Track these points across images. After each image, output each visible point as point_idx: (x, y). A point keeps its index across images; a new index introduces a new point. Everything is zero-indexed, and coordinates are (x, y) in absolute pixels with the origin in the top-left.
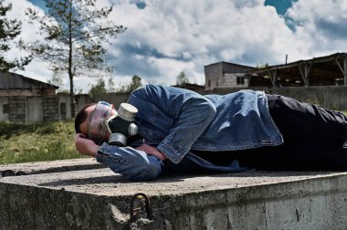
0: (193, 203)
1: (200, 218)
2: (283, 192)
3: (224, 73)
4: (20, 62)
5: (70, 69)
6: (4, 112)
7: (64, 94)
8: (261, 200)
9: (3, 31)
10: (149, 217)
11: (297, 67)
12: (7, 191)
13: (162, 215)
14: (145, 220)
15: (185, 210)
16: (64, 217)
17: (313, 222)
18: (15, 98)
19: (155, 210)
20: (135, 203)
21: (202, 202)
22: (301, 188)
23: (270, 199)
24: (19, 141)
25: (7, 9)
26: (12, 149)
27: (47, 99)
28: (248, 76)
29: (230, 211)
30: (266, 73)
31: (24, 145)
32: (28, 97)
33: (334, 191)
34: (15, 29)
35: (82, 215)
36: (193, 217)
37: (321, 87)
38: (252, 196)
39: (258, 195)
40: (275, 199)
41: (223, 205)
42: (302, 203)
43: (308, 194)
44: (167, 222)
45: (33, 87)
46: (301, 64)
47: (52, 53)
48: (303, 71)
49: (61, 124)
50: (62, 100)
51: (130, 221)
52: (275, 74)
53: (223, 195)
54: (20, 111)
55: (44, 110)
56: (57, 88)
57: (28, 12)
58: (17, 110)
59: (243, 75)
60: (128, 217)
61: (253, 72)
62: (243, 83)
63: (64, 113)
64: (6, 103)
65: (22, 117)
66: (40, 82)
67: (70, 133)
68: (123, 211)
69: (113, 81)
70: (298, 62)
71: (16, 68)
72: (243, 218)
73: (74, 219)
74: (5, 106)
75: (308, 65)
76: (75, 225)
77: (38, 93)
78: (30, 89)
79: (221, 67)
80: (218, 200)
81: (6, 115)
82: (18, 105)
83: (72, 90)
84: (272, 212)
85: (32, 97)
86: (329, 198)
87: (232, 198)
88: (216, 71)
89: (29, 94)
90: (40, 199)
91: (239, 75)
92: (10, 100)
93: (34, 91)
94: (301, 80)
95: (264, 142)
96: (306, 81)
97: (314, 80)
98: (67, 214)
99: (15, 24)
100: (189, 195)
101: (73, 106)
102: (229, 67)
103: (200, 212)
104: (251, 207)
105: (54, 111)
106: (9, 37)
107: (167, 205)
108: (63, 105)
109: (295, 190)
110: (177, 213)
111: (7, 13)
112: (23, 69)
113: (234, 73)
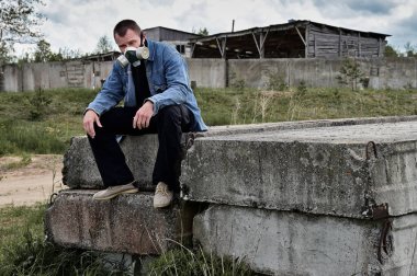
0: (399, 149)
11: (250, 36)
15: (395, 153)
16: (299, 161)
28: (191, 45)
30: (214, 42)
35: (320, 158)
36: (399, 159)
37: (283, 60)
41: (414, 151)
44: (387, 161)
46: (256, 32)
48: (258, 40)
51: (366, 160)
52: (224, 43)
59: (184, 43)
61: (197, 40)
62: (183, 52)
68: (357, 153)
70: (253, 30)
73: (310, 162)
75: (264, 33)
79: (158, 32)
80: (411, 148)
88: (152, 37)
91: (179, 43)
94: (253, 49)
96: (261, 52)
98: (301, 159)
102: (168, 34)
103: (402, 155)
110: (391, 155)
113: (174, 40)
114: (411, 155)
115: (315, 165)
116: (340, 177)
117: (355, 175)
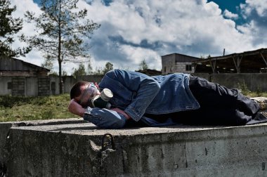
0: (140, 141)
1: (145, 150)
2: (197, 137)
3: (176, 62)
4: (22, 51)
5: (59, 57)
6: (9, 88)
7: (54, 75)
8: (183, 141)
9: (9, 27)
10: (113, 148)
11: (231, 59)
12: (24, 134)
13: (121, 147)
14: (111, 150)
15: (136, 145)
16: (61, 149)
17: (216, 156)
18: (17, 78)
19: (117, 144)
20: (105, 140)
21: (145, 140)
22: (209, 135)
23: (188, 141)
24: (20, 110)
25: (12, 10)
26: (15, 115)
27: (41, 79)
28: (194, 65)
29: (163, 147)
30: (208, 63)
31: (24, 113)
32: (27, 77)
33: (230, 138)
34: (18, 25)
35: (72, 147)
36: (140, 150)
37: (248, 74)
38: (177, 138)
39: (181, 138)
40: (192, 141)
41: (159, 143)
42: (209, 144)
43: (213, 139)
44: (124, 152)
45: (31, 70)
46: (235, 56)
47: (45, 45)
48: (236, 61)
49: (52, 98)
50: (53, 80)
51: (101, 150)
52: (215, 64)
53: (159, 137)
54: (20, 87)
55: (39, 87)
56: (49, 71)
57: (27, 14)
58: (18, 87)
59: (190, 63)
60: (101, 148)
61: (198, 61)
62: (191, 69)
63: (54, 90)
64: (10, 81)
65: (22, 92)
66: (36, 66)
67: (58, 105)
68: (97, 144)
69: (91, 66)
70: (233, 55)
71: (19, 55)
72: (171, 151)
73: (67, 150)
74: (9, 84)
75: (240, 57)
76: (67, 154)
77: (34, 74)
78: (28, 71)
79: (174, 57)
80: (156, 140)
81: (10, 90)
82: (19, 83)
83: (60, 72)
84: (190, 149)
85: (29, 77)
86: (227, 141)
87: (164, 138)
88: (170, 60)
89: (27, 75)
90: (45, 138)
91: (187, 63)
92: (13, 79)
93: (31, 73)
94: (234, 68)
95: (187, 108)
96: (238, 69)
97: (244, 69)
98: (62, 147)
99: (18, 22)
100: (138, 135)
101: (60, 84)
102: (180, 58)
103: (144, 147)
104: (176, 145)
105: (46, 88)
106: (13, 31)
107: (124, 141)
108: (54, 84)
109: (205, 135)
110: (130, 146)
111: (13, 13)
112: (24, 56)
113: (184, 62)
114: (156, 146)
115: (70, 153)
116: (84, 165)
117: (92, 164)
